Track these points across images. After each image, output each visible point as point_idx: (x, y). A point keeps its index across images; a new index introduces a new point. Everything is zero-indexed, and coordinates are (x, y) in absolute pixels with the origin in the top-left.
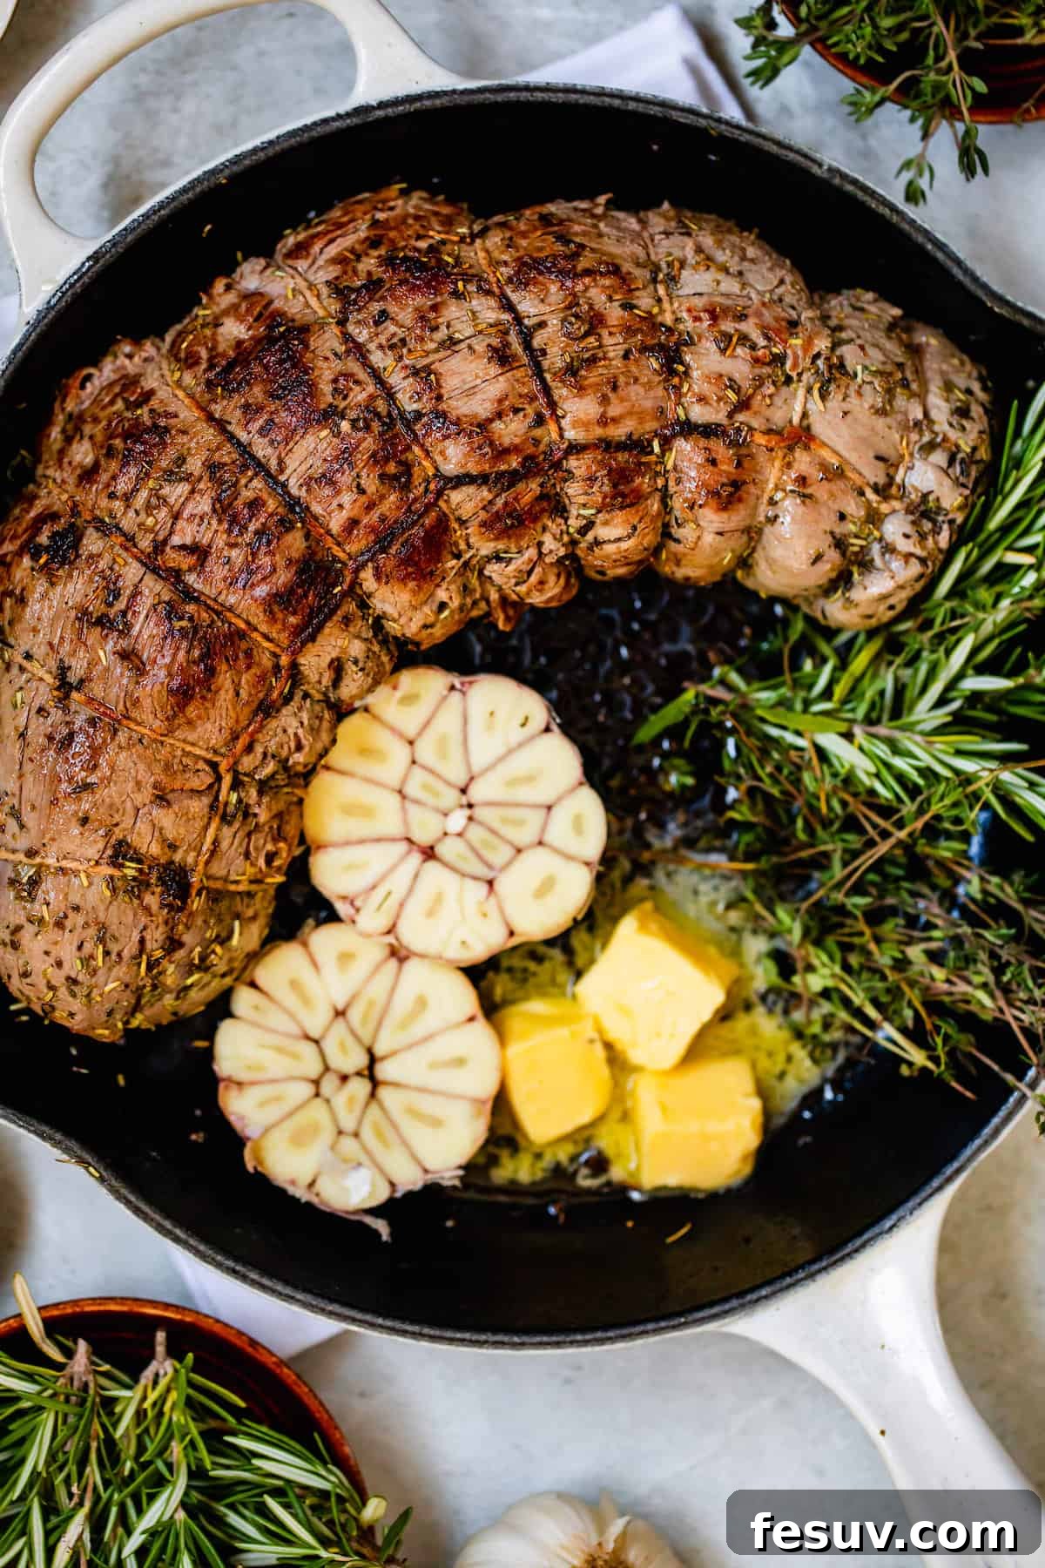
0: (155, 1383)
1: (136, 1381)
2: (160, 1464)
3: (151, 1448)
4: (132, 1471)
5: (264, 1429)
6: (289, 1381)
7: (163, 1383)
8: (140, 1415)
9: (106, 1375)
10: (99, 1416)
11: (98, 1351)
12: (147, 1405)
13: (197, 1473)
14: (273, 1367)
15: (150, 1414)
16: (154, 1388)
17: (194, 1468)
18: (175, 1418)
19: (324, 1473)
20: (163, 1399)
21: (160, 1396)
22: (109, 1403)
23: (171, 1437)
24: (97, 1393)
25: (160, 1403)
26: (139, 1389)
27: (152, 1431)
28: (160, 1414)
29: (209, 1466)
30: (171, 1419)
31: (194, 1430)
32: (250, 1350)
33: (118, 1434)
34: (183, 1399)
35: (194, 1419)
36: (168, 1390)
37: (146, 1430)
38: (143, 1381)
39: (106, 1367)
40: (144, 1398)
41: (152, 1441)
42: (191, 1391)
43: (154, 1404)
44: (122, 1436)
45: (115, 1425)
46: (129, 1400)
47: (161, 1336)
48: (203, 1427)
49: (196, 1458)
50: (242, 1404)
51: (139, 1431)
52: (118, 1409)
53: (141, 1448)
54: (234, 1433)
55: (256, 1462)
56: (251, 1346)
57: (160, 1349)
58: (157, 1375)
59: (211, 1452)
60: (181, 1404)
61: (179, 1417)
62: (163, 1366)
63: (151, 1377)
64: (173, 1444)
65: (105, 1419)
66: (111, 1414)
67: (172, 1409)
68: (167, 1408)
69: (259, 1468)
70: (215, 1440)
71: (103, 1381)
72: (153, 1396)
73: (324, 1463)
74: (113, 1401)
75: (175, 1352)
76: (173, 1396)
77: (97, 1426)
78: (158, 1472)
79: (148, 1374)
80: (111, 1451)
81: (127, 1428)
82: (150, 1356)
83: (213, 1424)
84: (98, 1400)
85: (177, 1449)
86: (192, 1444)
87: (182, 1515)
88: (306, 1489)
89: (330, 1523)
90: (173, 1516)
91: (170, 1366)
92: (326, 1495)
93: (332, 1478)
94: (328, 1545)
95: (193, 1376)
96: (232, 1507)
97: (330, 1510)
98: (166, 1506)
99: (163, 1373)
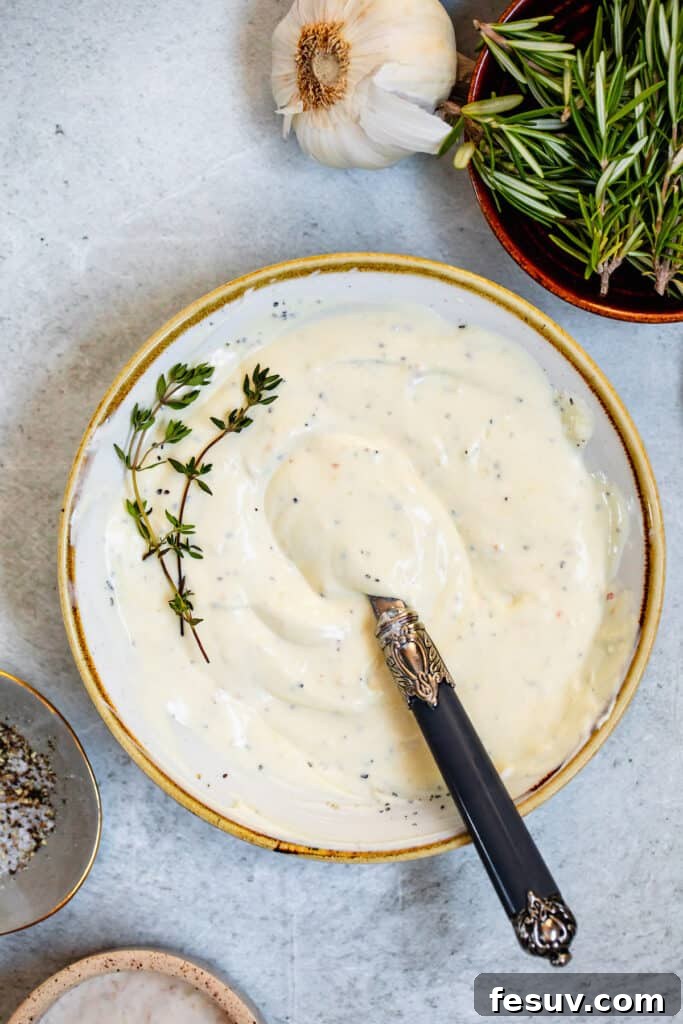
0: (612, 257)
1: (624, 261)
2: (615, 200)
3: (619, 213)
4: (634, 199)
5: (536, 218)
6: (516, 251)
7: (606, 258)
8: (625, 237)
9: (645, 267)
10: (653, 240)
11: (650, 285)
12: (620, 244)
13: (589, 191)
14: (526, 262)
15: (616, 236)
16: (613, 255)
17: (591, 195)
18: (600, 232)
19: (497, 183)
20: (608, 247)
21: (610, 249)
22: (646, 248)
23: (604, 218)
24: (654, 255)
25: (611, 244)
26: (623, 255)
27: (616, 224)
28: (610, 236)
29: (580, 195)
30: (603, 232)
31: (588, 222)
32: (543, 276)
33: (642, 225)
34: (594, 245)
35: (586, 228)
36: (603, 252)
37: (621, 226)
38: (620, 260)
39: (645, 272)
40: (620, 250)
41: (619, 217)
42: (589, 251)
43: (614, 244)
44: (639, 223)
45: (643, 232)
46: (631, 248)
47: (604, 290)
48: (580, 222)
49: (588, 202)
51: (627, 226)
52: (640, 243)
53: (626, 213)
54: (557, 219)
55: (546, 198)
56: (541, 279)
57: (605, 281)
58: (609, 262)
59: (578, 205)
60: (595, 243)
61: (597, 232)
62: (603, 266)
63: (614, 262)
64: (603, 214)
65: (650, 237)
66: (645, 240)
67: (602, 239)
68: (605, 240)
69: (541, 191)
70: (571, 210)
71: (647, 262)
72: (614, 250)
73: (497, 192)
74: (642, 249)
75: (596, 278)
76: (600, 249)
77: (656, 232)
78: (617, 195)
79: (615, 265)
80: (647, 214)
81: (635, 229)
82: (612, 277)
83: (572, 223)
84: (653, 251)
85: (601, 212)
86: (590, 212)
87: (603, 163)
88: (511, 174)
89: (497, 146)
90: (610, 163)
91: (601, 270)
92: (499, 168)
93: (491, 179)
94: (501, 133)
95: (585, 261)
96: (565, 164)
97: (496, 156)
98: (614, 170)
99: (606, 265)
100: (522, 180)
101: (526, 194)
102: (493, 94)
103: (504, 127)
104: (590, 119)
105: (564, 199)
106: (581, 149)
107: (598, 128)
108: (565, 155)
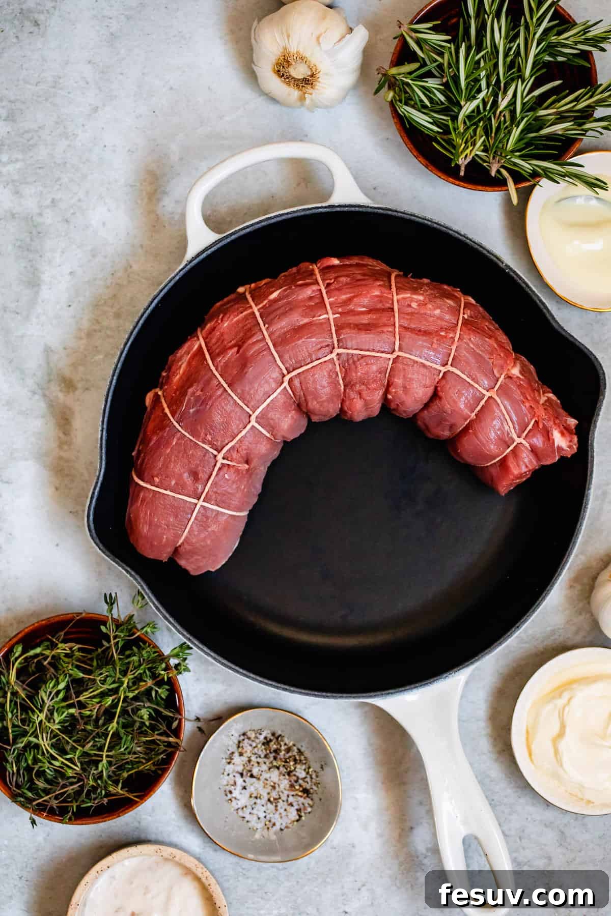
0: (466, 156)
1: (473, 157)
2: (468, 124)
3: (471, 131)
4: (480, 122)
5: (426, 132)
6: (414, 150)
7: (463, 156)
8: (474, 144)
9: (485, 161)
10: (490, 145)
11: (487, 172)
12: (471, 148)
13: (455, 118)
14: (420, 156)
15: (470, 144)
16: (467, 154)
17: (456, 121)
18: (461, 141)
19: (406, 113)
20: (464, 149)
21: (466, 150)
22: (485, 150)
23: (463, 134)
24: (490, 155)
25: (466, 148)
26: (473, 154)
27: (470, 136)
28: (466, 143)
29: (450, 121)
31: (453, 136)
32: (429, 164)
33: (484, 137)
34: (457, 149)
35: (453, 140)
36: (462, 152)
37: (472, 137)
38: (471, 157)
39: (485, 164)
40: (471, 151)
41: (470, 134)
42: (454, 151)
43: (467, 148)
44: (482, 136)
45: (484, 141)
46: (477, 150)
47: (462, 173)
48: (450, 137)
49: (454, 124)
50: (434, 143)
51: (475, 138)
52: (482, 147)
53: (475, 131)
54: (438, 132)
55: (431, 121)
57: (463, 168)
58: (465, 158)
59: (448, 126)
60: (457, 147)
61: (459, 141)
62: (462, 161)
63: (468, 158)
64: (462, 131)
65: (488, 145)
66: (485, 146)
67: (461, 145)
68: (463, 145)
69: (430, 117)
70: (446, 131)
71: (485, 158)
72: (468, 151)
73: (405, 116)
74: (483, 151)
75: (458, 167)
76: (460, 151)
77: (492, 142)
78: (470, 121)
79: (468, 160)
80: (487, 131)
81: (479, 140)
82: (466, 167)
83: (445, 137)
84: (490, 152)
85: (461, 129)
86: (455, 130)
87: (462, 103)
88: (413, 107)
89: (406, 92)
90: (466, 103)
91: (460, 162)
92: (406, 104)
93: (402, 110)
94: (408, 84)
95: (452, 157)
96: (442, 103)
97: (405, 97)
98: (468, 108)
99: (463, 159)
100: (419, 111)
101: (421, 119)
102: (406, 63)
103: (410, 82)
104: (456, 78)
105: (442, 123)
106: (452, 96)
107: (460, 84)
108: (442, 98)
